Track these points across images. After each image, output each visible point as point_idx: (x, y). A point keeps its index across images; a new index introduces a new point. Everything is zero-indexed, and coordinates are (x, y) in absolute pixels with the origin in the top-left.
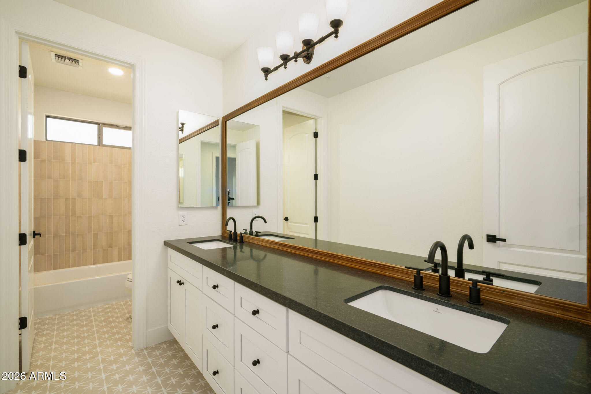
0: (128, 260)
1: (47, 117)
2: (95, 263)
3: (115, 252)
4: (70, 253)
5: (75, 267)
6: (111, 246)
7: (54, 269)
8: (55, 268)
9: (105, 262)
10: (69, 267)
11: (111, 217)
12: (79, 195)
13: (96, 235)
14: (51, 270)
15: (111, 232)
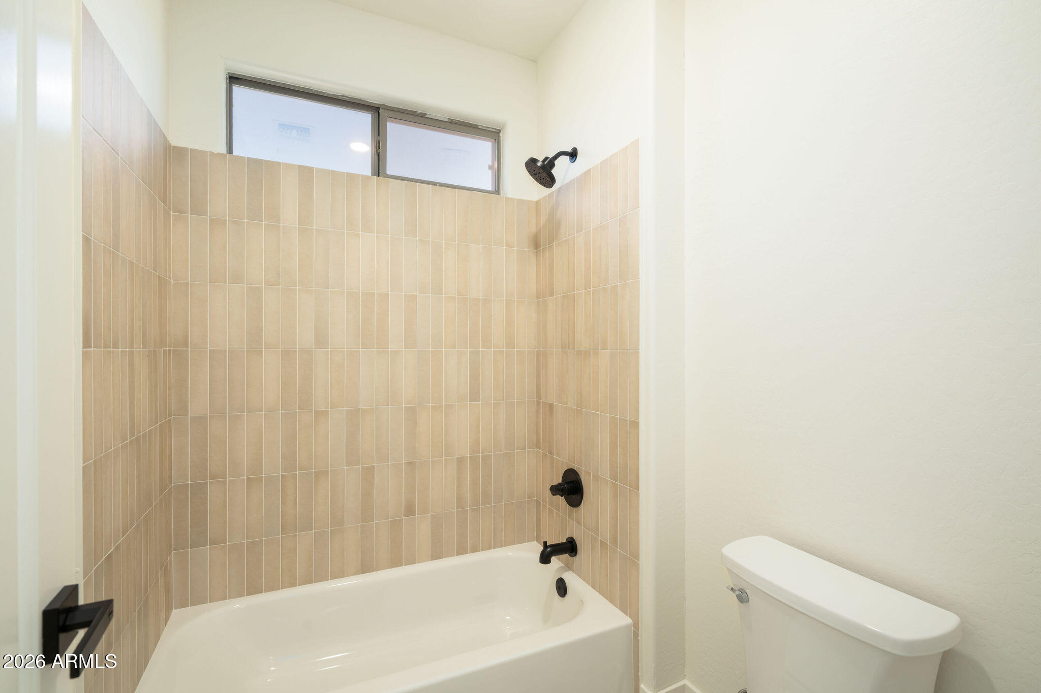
0: (458, 555)
1: (234, 79)
2: (366, 567)
3: (423, 528)
4: (295, 536)
5: (311, 582)
6: (410, 511)
7: (250, 593)
8: (254, 590)
9: (396, 562)
10: (293, 584)
11: (411, 411)
12: (321, 341)
13: (369, 472)
14: (241, 595)
15: (411, 464)
